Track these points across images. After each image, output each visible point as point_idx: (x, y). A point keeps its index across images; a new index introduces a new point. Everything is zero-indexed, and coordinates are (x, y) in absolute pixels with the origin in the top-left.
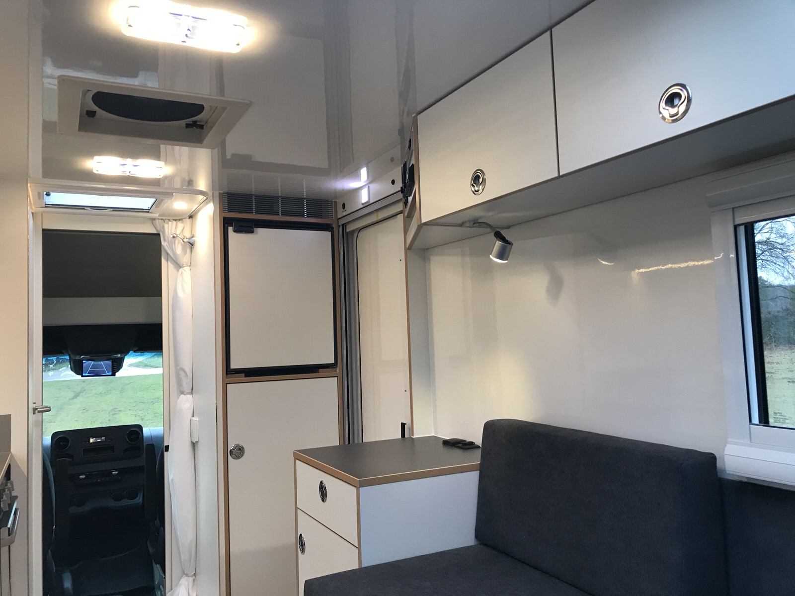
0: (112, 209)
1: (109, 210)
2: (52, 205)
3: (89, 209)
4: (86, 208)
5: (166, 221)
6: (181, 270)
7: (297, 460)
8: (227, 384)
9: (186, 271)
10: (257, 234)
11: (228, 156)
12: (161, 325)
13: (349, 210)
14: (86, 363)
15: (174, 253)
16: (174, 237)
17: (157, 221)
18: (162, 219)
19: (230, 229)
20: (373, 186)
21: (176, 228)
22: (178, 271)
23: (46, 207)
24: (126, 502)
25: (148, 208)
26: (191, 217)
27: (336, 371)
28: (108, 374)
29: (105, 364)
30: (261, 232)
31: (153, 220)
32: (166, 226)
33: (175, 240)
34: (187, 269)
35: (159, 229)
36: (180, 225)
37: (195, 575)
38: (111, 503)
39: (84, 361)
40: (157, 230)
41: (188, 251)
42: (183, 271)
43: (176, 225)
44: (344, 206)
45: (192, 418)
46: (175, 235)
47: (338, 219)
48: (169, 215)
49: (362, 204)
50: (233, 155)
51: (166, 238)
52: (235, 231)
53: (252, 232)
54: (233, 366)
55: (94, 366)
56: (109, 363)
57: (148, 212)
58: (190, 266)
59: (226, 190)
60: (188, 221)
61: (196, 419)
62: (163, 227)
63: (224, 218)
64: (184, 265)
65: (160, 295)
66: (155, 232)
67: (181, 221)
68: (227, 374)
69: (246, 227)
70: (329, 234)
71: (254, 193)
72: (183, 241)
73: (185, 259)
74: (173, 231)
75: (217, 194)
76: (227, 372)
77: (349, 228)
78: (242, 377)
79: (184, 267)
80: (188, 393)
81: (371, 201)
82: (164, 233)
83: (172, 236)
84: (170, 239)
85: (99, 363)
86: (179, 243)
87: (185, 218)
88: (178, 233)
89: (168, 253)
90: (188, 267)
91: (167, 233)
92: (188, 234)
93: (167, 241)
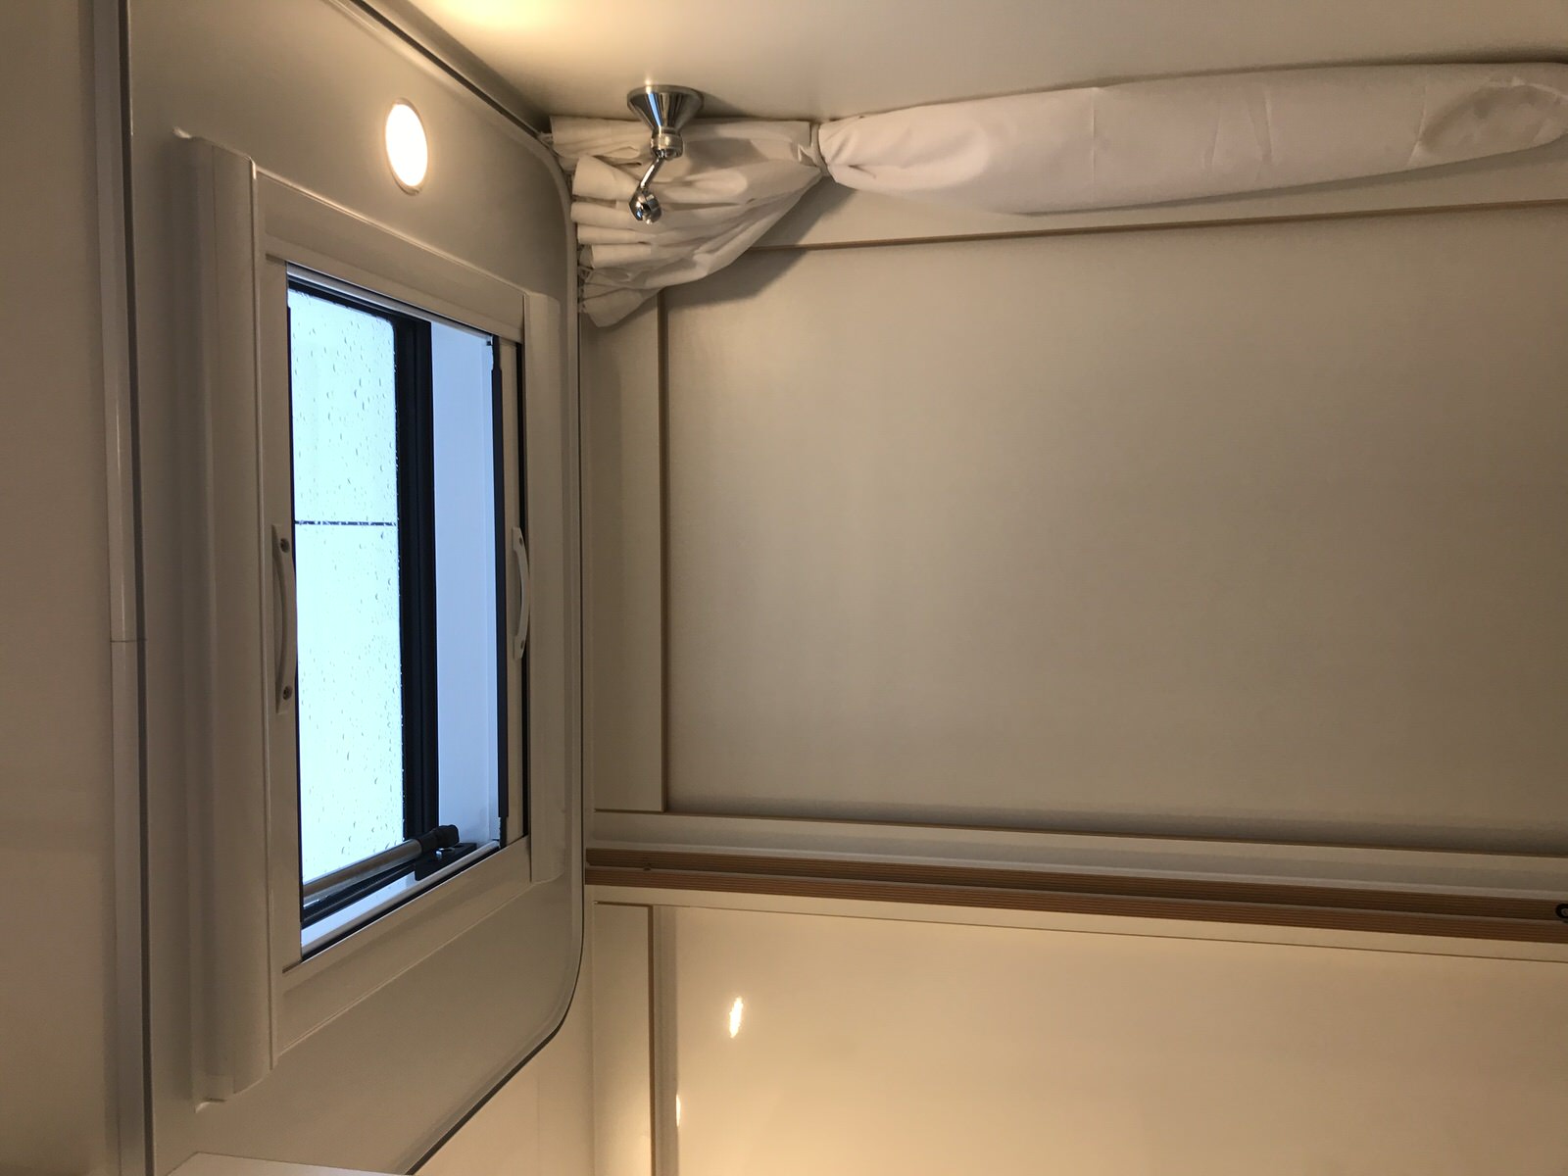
9: (843, 145)
25: (493, 356)
33: (671, 206)
34: (830, 141)
41: (728, 132)
42: (845, 156)
43: (588, 199)
46: (640, 206)
51: (667, 254)
58: (814, 122)
60: (563, 135)
62: (614, 270)
64: (811, 152)
67: (569, 177)
73: (778, 154)
79: (823, 160)
82: (646, 269)
86: (689, 184)
87: (556, 157)
88: (628, 188)
89: (753, 253)
90: (824, 132)
91: (642, 252)
92: (634, 138)
93: (684, 250)
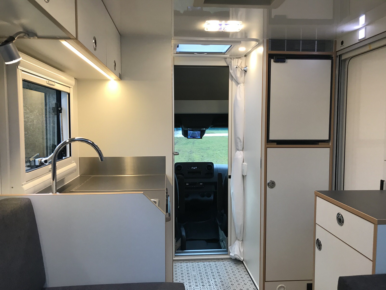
0: (207, 53)
1: (205, 53)
2: (179, 52)
3: (196, 53)
4: (194, 53)
5: (232, 59)
6: (239, 85)
7: (317, 197)
8: (267, 148)
9: (241, 86)
10: (287, 63)
11: (273, 17)
12: (227, 115)
13: (345, 45)
14: (189, 132)
15: (236, 77)
16: (236, 67)
17: (228, 59)
18: (230, 58)
19: (272, 61)
20: (369, 28)
21: (237, 63)
22: (237, 86)
23: (176, 53)
24: (206, 198)
25: (224, 52)
26: (245, 56)
27: (329, 144)
28: (198, 138)
29: (198, 133)
30: (289, 61)
31: (225, 58)
32: (232, 61)
33: (237, 69)
34: (242, 85)
35: (228, 64)
36: (240, 61)
37: (242, 240)
38: (200, 198)
39: (188, 131)
40: (227, 64)
41: (243, 75)
42: (240, 86)
43: (238, 61)
44: (342, 43)
45: (243, 163)
46: (237, 66)
47: (337, 52)
48: (234, 56)
49: (359, 40)
50: (276, 16)
51: (232, 68)
52: (275, 62)
53: (284, 62)
54: (271, 138)
55: (193, 134)
56: (199, 132)
57: (224, 54)
58: (244, 83)
59: (270, 38)
60: (244, 58)
61: (245, 163)
62: (231, 62)
63: (269, 54)
64: (241, 83)
65: (228, 99)
66: (226, 65)
67: (240, 59)
68: (267, 142)
69: (281, 59)
70: (329, 62)
71: (286, 39)
72: (241, 70)
73: (241, 80)
74: (236, 64)
75: (265, 40)
76: (267, 141)
77: (343, 58)
78: (275, 145)
79: (240, 84)
80: (241, 150)
81: (367, 38)
82: (231, 65)
83: (235, 67)
84: (234, 68)
85: (195, 132)
86: (239, 71)
87: (242, 57)
88: (239, 65)
89: (232, 76)
90: (243, 84)
91: (233, 65)
92: (243, 66)
93: (233, 70)
